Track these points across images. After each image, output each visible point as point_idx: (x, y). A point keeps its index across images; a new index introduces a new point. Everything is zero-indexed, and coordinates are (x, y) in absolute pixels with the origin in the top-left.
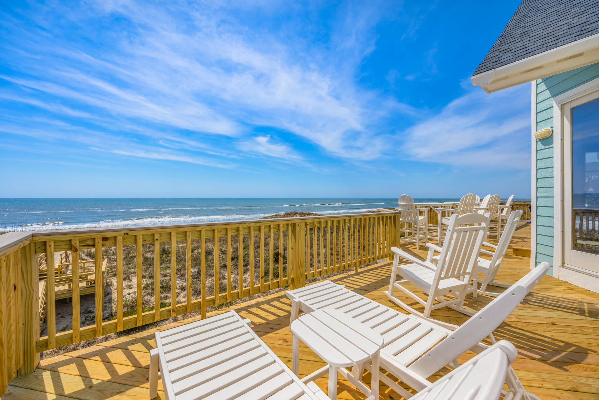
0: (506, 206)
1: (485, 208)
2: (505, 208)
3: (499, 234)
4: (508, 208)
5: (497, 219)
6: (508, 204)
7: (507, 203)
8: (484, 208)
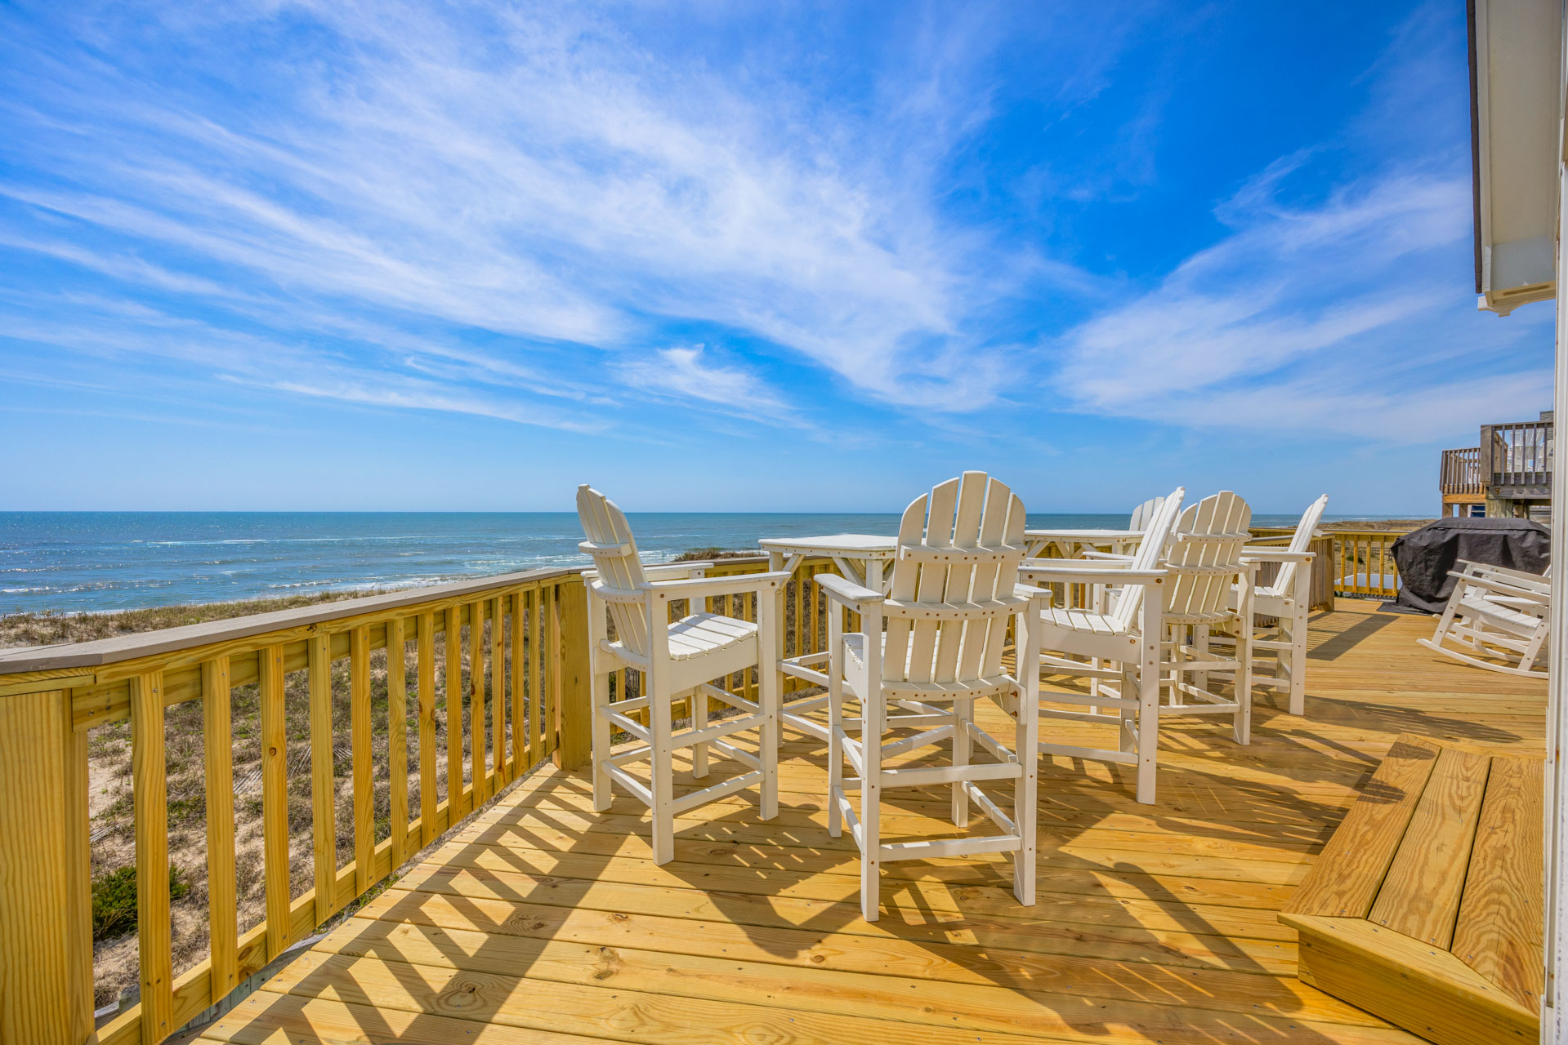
0: (1290, 550)
1: (1148, 570)
2: (1284, 564)
3: (1242, 708)
4: (1299, 565)
5: (1235, 626)
6: (1298, 545)
7: (1296, 537)
8: (1142, 570)
